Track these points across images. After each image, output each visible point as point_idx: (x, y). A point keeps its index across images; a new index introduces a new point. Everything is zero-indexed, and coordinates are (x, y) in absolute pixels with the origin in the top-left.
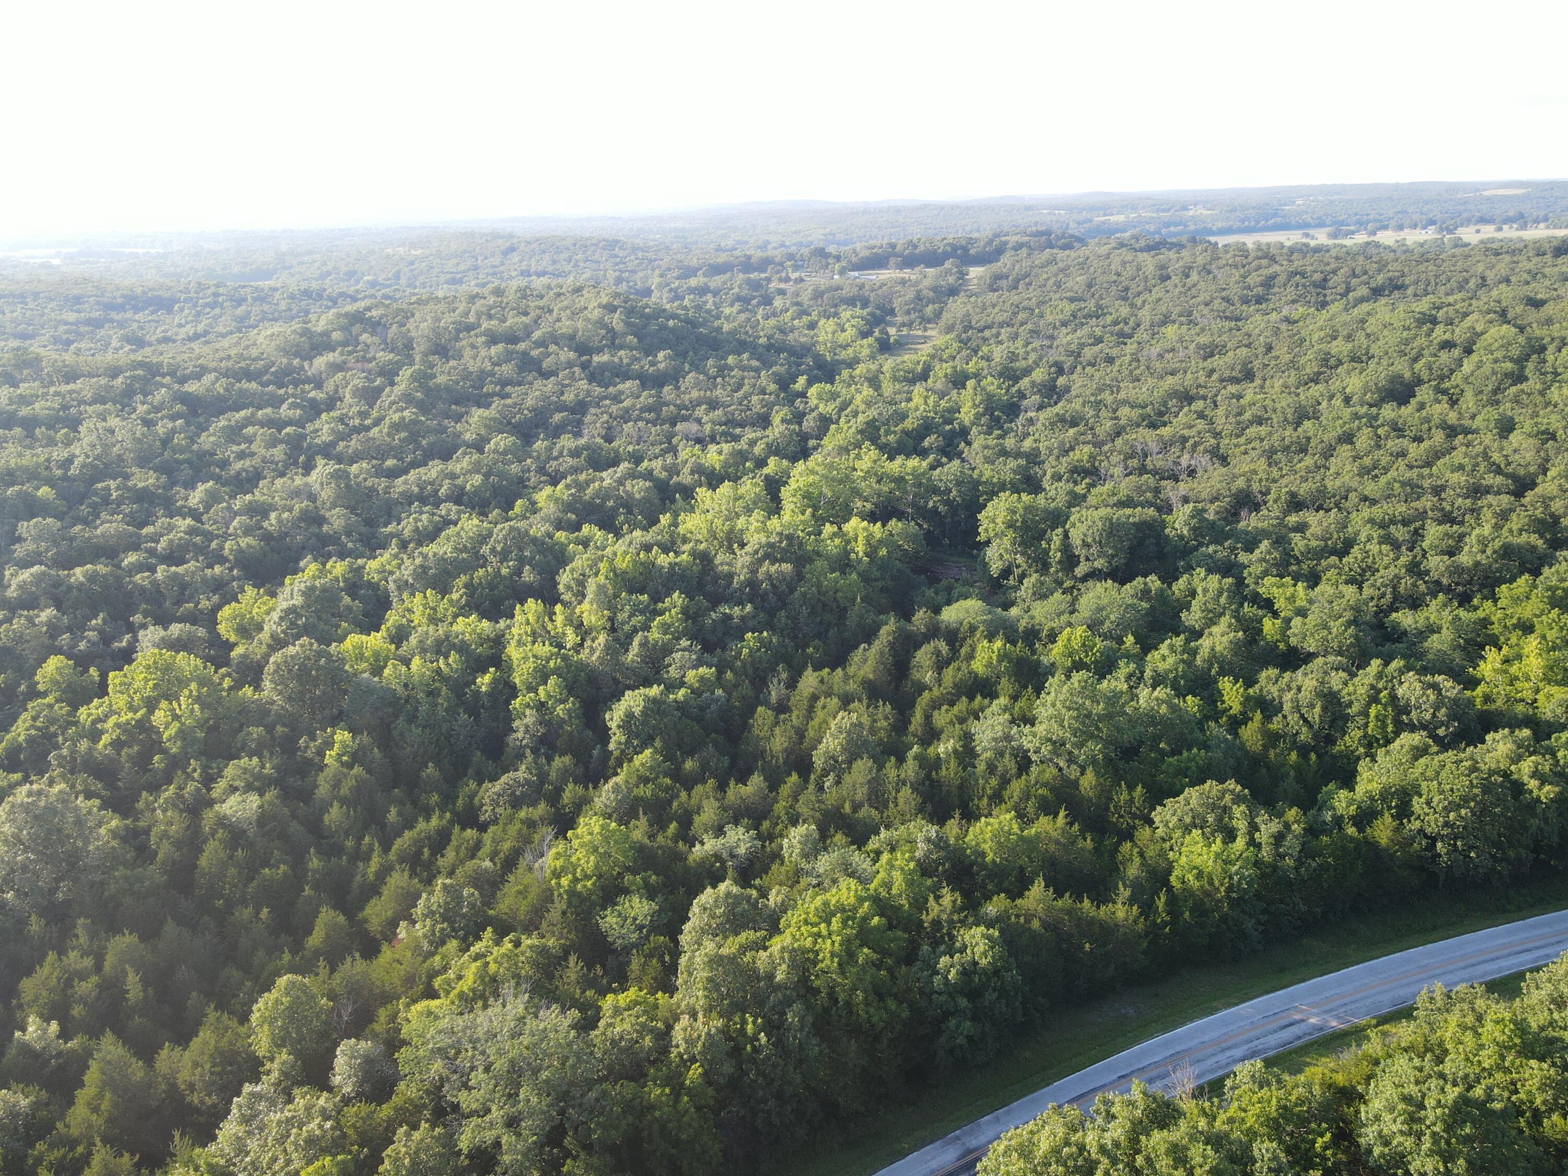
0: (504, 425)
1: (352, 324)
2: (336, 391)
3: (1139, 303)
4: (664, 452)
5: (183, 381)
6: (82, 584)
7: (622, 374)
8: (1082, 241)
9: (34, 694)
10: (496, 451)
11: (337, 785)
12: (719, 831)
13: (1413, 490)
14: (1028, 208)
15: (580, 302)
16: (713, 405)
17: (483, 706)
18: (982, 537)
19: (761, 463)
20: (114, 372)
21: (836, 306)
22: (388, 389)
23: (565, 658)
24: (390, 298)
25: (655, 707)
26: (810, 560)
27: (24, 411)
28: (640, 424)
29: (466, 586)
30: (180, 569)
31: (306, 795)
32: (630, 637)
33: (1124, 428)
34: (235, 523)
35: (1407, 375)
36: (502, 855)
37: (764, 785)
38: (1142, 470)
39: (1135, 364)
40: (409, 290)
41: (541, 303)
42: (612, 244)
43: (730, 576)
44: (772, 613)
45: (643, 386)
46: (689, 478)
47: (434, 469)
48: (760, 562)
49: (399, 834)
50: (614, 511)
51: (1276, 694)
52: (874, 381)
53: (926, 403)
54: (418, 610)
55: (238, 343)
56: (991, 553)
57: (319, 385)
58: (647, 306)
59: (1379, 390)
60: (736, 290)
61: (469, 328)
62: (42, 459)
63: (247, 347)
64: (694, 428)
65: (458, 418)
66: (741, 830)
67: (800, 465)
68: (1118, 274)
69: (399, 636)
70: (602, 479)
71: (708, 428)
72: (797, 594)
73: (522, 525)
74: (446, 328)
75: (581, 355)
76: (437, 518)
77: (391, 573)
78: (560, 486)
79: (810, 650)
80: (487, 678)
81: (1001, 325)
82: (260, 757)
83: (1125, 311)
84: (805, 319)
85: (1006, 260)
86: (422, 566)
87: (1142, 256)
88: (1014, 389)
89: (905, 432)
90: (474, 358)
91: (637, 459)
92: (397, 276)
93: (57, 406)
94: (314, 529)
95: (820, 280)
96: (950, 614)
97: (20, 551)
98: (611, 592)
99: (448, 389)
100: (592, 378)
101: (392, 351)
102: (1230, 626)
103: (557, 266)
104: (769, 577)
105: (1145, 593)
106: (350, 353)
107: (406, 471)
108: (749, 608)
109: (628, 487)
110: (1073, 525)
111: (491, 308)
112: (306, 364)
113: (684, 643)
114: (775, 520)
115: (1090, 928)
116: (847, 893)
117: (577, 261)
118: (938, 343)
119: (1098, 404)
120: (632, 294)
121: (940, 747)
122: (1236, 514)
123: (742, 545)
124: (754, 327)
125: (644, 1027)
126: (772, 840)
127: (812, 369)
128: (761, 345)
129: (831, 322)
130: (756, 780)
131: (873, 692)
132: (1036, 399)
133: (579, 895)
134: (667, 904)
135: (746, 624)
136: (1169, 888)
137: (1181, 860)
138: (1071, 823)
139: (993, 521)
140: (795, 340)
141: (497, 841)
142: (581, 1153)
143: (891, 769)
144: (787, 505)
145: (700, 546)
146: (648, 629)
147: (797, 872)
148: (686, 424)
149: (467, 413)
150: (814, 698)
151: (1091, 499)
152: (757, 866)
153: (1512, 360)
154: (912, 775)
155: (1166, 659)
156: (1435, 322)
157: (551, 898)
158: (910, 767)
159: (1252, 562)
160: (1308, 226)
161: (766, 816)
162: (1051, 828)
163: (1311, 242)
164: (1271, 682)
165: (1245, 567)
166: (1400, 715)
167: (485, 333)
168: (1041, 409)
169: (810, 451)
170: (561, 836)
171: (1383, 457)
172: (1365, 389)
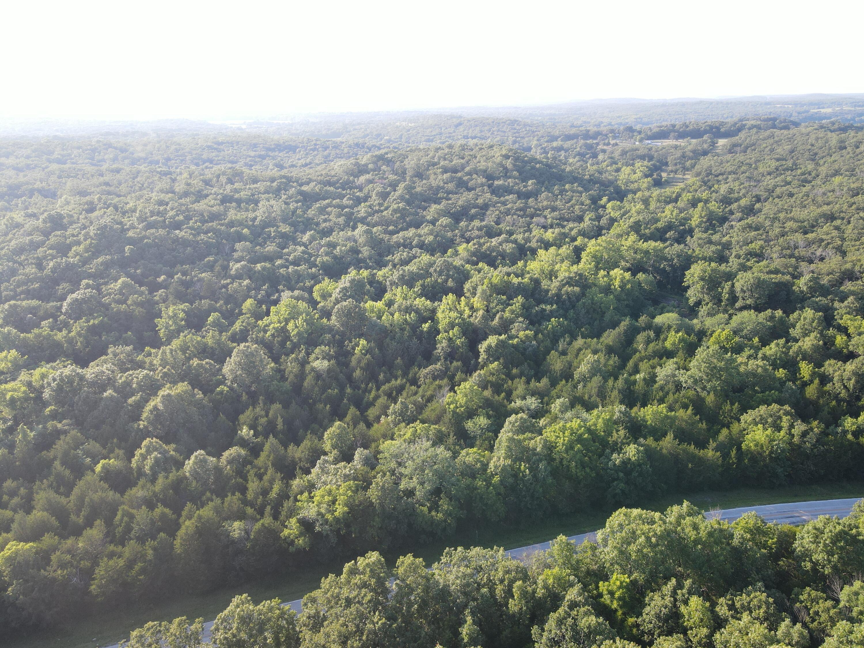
0: (446, 213)
1: (378, 161)
2: (369, 193)
3: (821, 162)
4: (525, 231)
5: (301, 185)
6: (259, 271)
7: (508, 191)
8: (796, 124)
9: (241, 313)
10: (441, 225)
11: (359, 362)
12: (524, 398)
14: (767, 104)
15: (492, 153)
16: (554, 209)
17: (424, 337)
18: (685, 284)
19: (574, 239)
20: (273, 180)
21: (634, 160)
22: (393, 193)
23: (463, 319)
24: (397, 148)
25: (502, 344)
26: (590, 287)
27: (237, 196)
28: (515, 217)
29: (421, 286)
30: (299, 268)
31: (347, 365)
32: (495, 315)
33: (787, 233)
34: (322, 250)
36: (426, 397)
37: (549, 383)
38: (791, 256)
39: (805, 198)
40: (406, 144)
41: (471, 153)
42: (513, 122)
43: (547, 291)
44: (567, 310)
45: (519, 198)
46: (535, 244)
47: (411, 232)
48: (564, 285)
49: (384, 384)
50: (496, 257)
51: (831, 372)
52: (646, 202)
53: (672, 214)
54: (399, 294)
55: (325, 168)
56: (690, 292)
57: (361, 190)
58: (526, 156)
60: (578, 149)
61: (434, 164)
62: (244, 217)
63: (329, 171)
64: (542, 220)
65: (425, 209)
66: (534, 399)
67: (593, 241)
68: (812, 145)
69: (390, 304)
70: (492, 242)
71: (549, 221)
72: (580, 302)
73: (450, 260)
74: (423, 164)
75: (488, 180)
76: (410, 255)
77: (388, 277)
78: (470, 244)
79: (583, 329)
80: (427, 325)
81: (730, 173)
82: (329, 346)
83: (810, 166)
84: (614, 166)
85: (742, 135)
86: (402, 275)
87: (829, 134)
88: (727, 209)
89: (657, 229)
90: (435, 179)
91: (510, 233)
92: (401, 137)
93: (249, 194)
94: (355, 256)
95: (625, 144)
96: (659, 319)
97: (236, 255)
98: (488, 293)
99: (421, 194)
100: (493, 192)
101: (396, 175)
102: (816, 337)
103: (483, 134)
104: (567, 293)
105: (772, 318)
106: (376, 175)
107: (398, 233)
108: (555, 306)
109: (504, 247)
110: (738, 281)
111: (446, 155)
112: (356, 180)
113: (521, 319)
114: (575, 266)
115: (693, 458)
116: (575, 424)
117: (493, 131)
118: (689, 182)
119: (775, 219)
120: (520, 149)
121: (638, 376)
122: (840, 282)
123: (556, 277)
124: (584, 170)
125: (478, 460)
126: (547, 404)
127: (612, 193)
128: (586, 180)
129: (629, 168)
130: (545, 381)
131: (610, 350)
132: (739, 215)
133: (458, 413)
134: (495, 421)
135: (552, 314)
136: (739, 448)
137: (749, 436)
138: (695, 414)
139: (693, 275)
140: (606, 178)
141: (425, 391)
142: (448, 499)
143: (610, 382)
144: (583, 260)
145: (535, 276)
146: (504, 311)
147: (556, 418)
148: (538, 218)
149: (429, 206)
150: (580, 350)
151: (754, 269)
152: (539, 415)
154: (620, 386)
155: (772, 349)
157: (445, 413)
158: (620, 383)
159: (841, 307)
161: (547, 395)
162: (683, 414)
164: (831, 366)
165: (836, 309)
167: (442, 167)
168: (740, 221)
169: (600, 235)
170: (452, 389)
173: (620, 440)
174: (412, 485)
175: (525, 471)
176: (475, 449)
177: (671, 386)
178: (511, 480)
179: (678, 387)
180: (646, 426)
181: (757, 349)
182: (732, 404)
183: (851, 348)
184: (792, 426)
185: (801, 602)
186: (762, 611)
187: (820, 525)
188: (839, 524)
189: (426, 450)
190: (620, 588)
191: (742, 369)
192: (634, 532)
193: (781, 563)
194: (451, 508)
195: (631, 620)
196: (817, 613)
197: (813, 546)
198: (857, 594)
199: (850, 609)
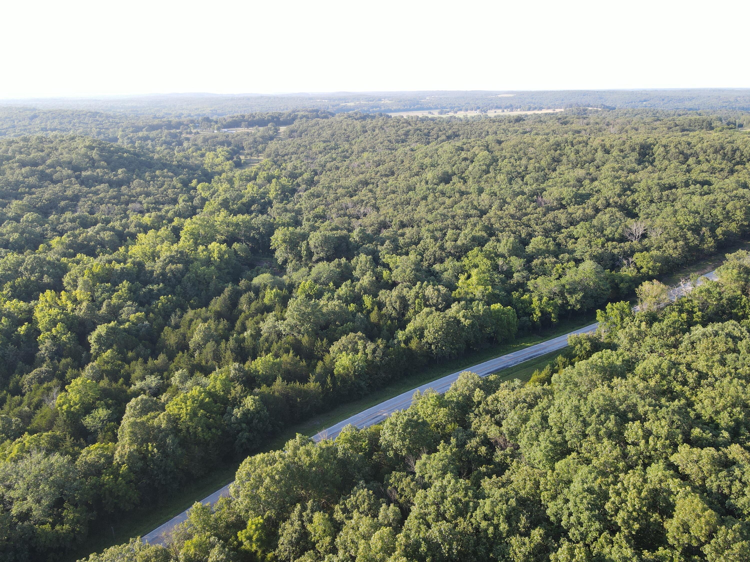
0: (31, 208)
3: (353, 142)
4: (122, 218)
7: (99, 181)
8: (333, 115)
10: (27, 221)
12: (143, 379)
13: (444, 217)
14: (311, 99)
15: (74, 145)
16: (148, 195)
17: (22, 341)
18: (272, 248)
19: (171, 221)
21: (215, 146)
23: (66, 314)
25: (112, 332)
26: (192, 262)
28: (109, 205)
29: (11, 287)
32: (101, 303)
33: (339, 197)
35: (450, 171)
36: (34, 404)
37: (166, 358)
38: (345, 215)
39: (347, 170)
41: (51, 145)
42: (94, 114)
43: (152, 272)
44: (174, 287)
45: (111, 186)
46: (134, 229)
48: (167, 264)
50: (95, 247)
51: (384, 299)
52: (231, 181)
53: (253, 190)
56: (277, 254)
58: (112, 146)
59: (439, 178)
60: (164, 138)
61: (8, 159)
64: (138, 206)
65: (4, 205)
66: (153, 377)
67: (189, 220)
68: (345, 130)
70: (88, 232)
71: (145, 206)
72: (185, 277)
73: (42, 256)
75: (75, 171)
78: (64, 237)
79: (192, 301)
80: (24, 328)
81: (292, 154)
83: (347, 146)
84: (199, 152)
85: (296, 123)
87: (355, 122)
88: (295, 183)
89: (243, 204)
90: (13, 174)
91: (107, 221)
95: (207, 133)
96: (256, 281)
98: (91, 283)
100: (82, 183)
102: (370, 275)
103: (63, 126)
104: (172, 271)
105: (339, 265)
108: (161, 285)
109: (102, 235)
110: (311, 239)
111: (21, 148)
113: (129, 303)
114: (175, 245)
115: (300, 393)
116: (195, 391)
117: (75, 123)
118: (263, 162)
119: (329, 187)
120: (106, 140)
121: (245, 334)
122: (379, 231)
123: (159, 258)
124: (171, 156)
125: (101, 455)
126: (168, 378)
127: (200, 176)
128: (175, 165)
129: (212, 153)
130: (162, 357)
131: (219, 316)
132: (304, 186)
133: (73, 412)
134: (116, 409)
135: (160, 293)
136: (332, 375)
137: (337, 363)
138: (296, 356)
139: (276, 240)
140: (193, 163)
141: (30, 398)
142: (71, 507)
143: (223, 345)
144: (182, 239)
145: (138, 259)
146: (111, 298)
147: (178, 389)
148: (134, 204)
149: (9, 203)
150: (191, 320)
151: (321, 228)
152: (161, 391)
153: (486, 165)
154: (232, 346)
155: (343, 290)
156: (463, 150)
157: (58, 416)
158: (231, 343)
159: (383, 250)
160: (431, 109)
161: (166, 370)
162: (287, 358)
163: (430, 116)
164: (383, 295)
165: (380, 251)
166: (426, 302)
167: (18, 161)
168: (305, 191)
169: (195, 214)
170: (63, 389)
171: (436, 205)
172: (434, 178)
173: (238, 395)
174: (25, 507)
175: (153, 451)
176: (97, 445)
177: (274, 336)
178: (140, 464)
179: (279, 335)
180: (259, 376)
181: (333, 291)
182: (322, 340)
183: (393, 279)
184: (365, 347)
185: (392, 484)
186: (366, 504)
187: (394, 420)
188: (405, 415)
189: (39, 463)
190: (256, 530)
191: (324, 310)
192: (260, 476)
193: (374, 457)
194: (77, 515)
195: (270, 555)
196: (402, 489)
197: (392, 438)
198: (425, 464)
199: (423, 477)
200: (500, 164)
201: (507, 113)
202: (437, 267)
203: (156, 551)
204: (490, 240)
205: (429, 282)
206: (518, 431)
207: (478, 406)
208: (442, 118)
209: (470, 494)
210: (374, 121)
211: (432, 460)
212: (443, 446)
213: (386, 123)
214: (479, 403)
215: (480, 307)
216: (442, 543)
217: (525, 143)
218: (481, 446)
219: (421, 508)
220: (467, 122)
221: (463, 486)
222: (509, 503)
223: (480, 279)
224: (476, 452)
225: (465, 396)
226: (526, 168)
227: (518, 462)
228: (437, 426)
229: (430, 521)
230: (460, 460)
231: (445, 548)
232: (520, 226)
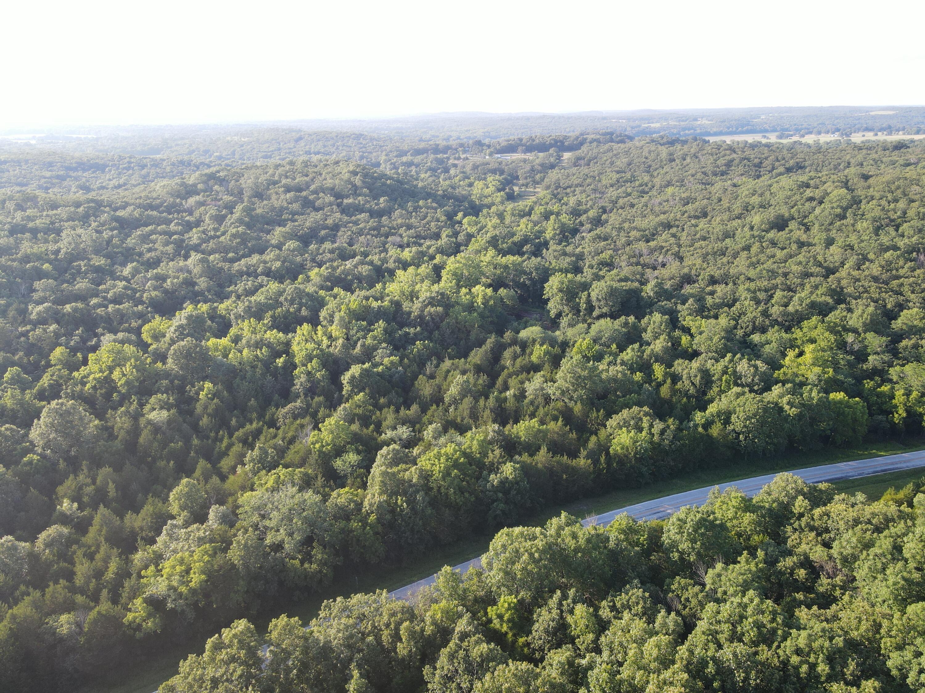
0: (293, 236)
1: (209, 180)
2: (201, 217)
3: (655, 174)
4: (381, 252)
5: (116, 210)
6: (70, 313)
7: (360, 209)
8: (631, 138)
9: (49, 365)
10: (289, 250)
11: (206, 407)
12: (394, 428)
13: (773, 274)
14: (604, 118)
15: (338, 169)
16: (409, 227)
17: (280, 373)
18: (545, 297)
19: (432, 258)
20: (78, 205)
21: (485, 174)
22: (229, 216)
23: (322, 350)
24: (230, 166)
25: (366, 373)
26: (453, 306)
27: (31, 225)
28: (369, 237)
29: (271, 317)
30: (121, 307)
31: (191, 413)
32: (356, 343)
33: (632, 242)
34: (149, 284)
35: (787, 215)
36: (287, 439)
37: (419, 410)
38: (638, 264)
39: (644, 208)
40: (240, 161)
41: (316, 170)
42: (358, 137)
43: (410, 313)
44: (431, 332)
45: (371, 216)
46: (393, 265)
47: (255, 258)
48: (426, 306)
49: (238, 430)
50: (352, 281)
51: (680, 371)
52: (501, 216)
53: (527, 228)
54: (246, 328)
55: (145, 190)
56: (550, 305)
57: (191, 213)
58: (375, 172)
59: (769, 223)
60: (429, 164)
61: (275, 183)
62: (43, 249)
63: (150, 192)
64: (398, 239)
65: (268, 232)
66: (405, 427)
67: (452, 258)
68: (646, 158)
69: (237, 340)
70: (346, 265)
71: (405, 239)
72: (444, 323)
73: (301, 286)
74: (262, 183)
75: (337, 199)
76: (256, 283)
77: (232, 310)
78: (322, 268)
79: (450, 350)
80: (282, 360)
81: (577, 186)
82: (167, 394)
83: (646, 178)
84: (467, 181)
85: (584, 148)
86: (248, 306)
87: (660, 148)
88: (578, 221)
89: (514, 243)
90: (278, 200)
91: (365, 255)
92: (233, 153)
93: (48, 222)
94: (190, 288)
95: (477, 159)
96: (524, 334)
97: (35, 296)
98: (347, 320)
99: (263, 216)
100: (343, 212)
101: (232, 195)
102: (665, 339)
103: (327, 149)
104: (430, 314)
105: (626, 324)
106: (208, 196)
107: (240, 260)
108: (418, 329)
109: (360, 269)
110: (593, 290)
111: (287, 172)
112: (184, 202)
113: (384, 345)
114: (436, 286)
115: (567, 468)
116: (450, 449)
117: (338, 146)
118: (541, 195)
119: (620, 229)
120: (368, 165)
121: (508, 393)
122: (681, 286)
123: (418, 298)
124: (437, 185)
125: (351, 501)
126: (420, 432)
127: (467, 209)
128: (439, 195)
129: (481, 183)
130: (415, 408)
131: (478, 369)
132: (588, 226)
133: (324, 453)
134: (366, 456)
135: (417, 337)
136: (608, 453)
137: (615, 441)
138: (565, 425)
139: (552, 288)
140: (459, 193)
141: (285, 433)
142: (321, 547)
143: (482, 402)
144: (444, 279)
145: (395, 298)
146: (366, 338)
147: (430, 445)
148: (394, 237)
149: (273, 229)
150: (448, 371)
151: (607, 278)
152: (412, 444)
153: (842, 207)
154: (492, 405)
155: (629, 354)
156: (808, 186)
157: (311, 453)
158: (491, 401)
159: (683, 310)
160: (766, 131)
161: (418, 423)
162: (554, 427)
163: (764, 141)
164: (679, 366)
165: (679, 312)
166: (737, 379)
167: (284, 186)
168: (590, 232)
169: (458, 251)
170: (316, 427)
171: (762, 257)
172: (762, 222)
173: (496, 460)
174: (279, 538)
175: (402, 505)
176: (347, 489)
177: (540, 400)
178: (388, 517)
179: (547, 399)
180: (520, 443)
181: (616, 355)
182: (598, 411)
183: (694, 347)
184: (651, 426)
185: (673, 592)
186: (640, 606)
187: (682, 516)
188: (698, 512)
189: (293, 497)
190: (508, 609)
191: (604, 376)
192: (517, 551)
193: (652, 558)
194: (325, 556)
195: (521, 640)
196: (687, 600)
197: (678, 537)
198: (719, 575)
199: (715, 591)
200: (863, 207)
201: (882, 137)
202: (756, 338)
203: (403, 607)
204: (837, 309)
205: (743, 355)
206: (855, 558)
207: (799, 519)
208: (780, 143)
209: (779, 620)
210: (686, 146)
211: (730, 572)
212: (746, 558)
213: (701, 150)
214: (801, 515)
215: (814, 394)
216: (735, 669)
217: (906, 179)
218: (799, 568)
219: (711, 624)
220: (818, 149)
221: (771, 609)
222: (834, 642)
223: (816, 359)
224: (792, 574)
225: (781, 504)
226: (905, 213)
227: (851, 596)
228: (739, 535)
229: (722, 640)
230: (768, 580)
231: (739, 676)
232: (886, 292)
